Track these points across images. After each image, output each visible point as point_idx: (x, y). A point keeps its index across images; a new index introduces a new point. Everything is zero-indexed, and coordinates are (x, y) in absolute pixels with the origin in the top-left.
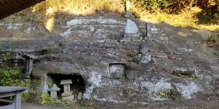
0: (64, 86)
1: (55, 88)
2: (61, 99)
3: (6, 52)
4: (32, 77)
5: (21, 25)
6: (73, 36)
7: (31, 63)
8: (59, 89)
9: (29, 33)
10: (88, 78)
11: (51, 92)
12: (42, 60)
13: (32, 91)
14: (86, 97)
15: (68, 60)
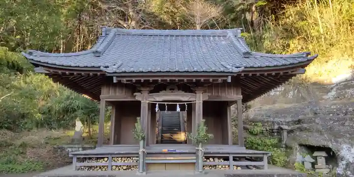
0: (318, 158)
1: (309, 159)
2: (315, 171)
3: (268, 121)
4: (287, 147)
5: (283, 90)
6: (338, 97)
7: (285, 133)
8: (313, 161)
9: (291, 97)
10: (339, 151)
11: (305, 163)
12: (295, 130)
13: (286, 159)
14: (338, 172)
15: (318, 131)
